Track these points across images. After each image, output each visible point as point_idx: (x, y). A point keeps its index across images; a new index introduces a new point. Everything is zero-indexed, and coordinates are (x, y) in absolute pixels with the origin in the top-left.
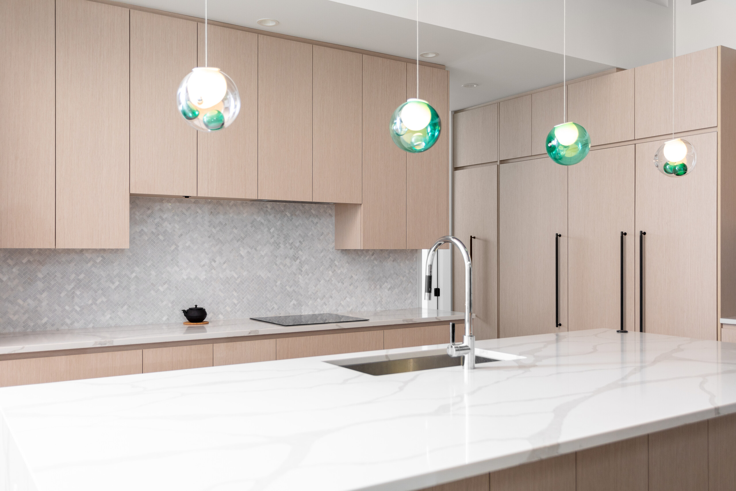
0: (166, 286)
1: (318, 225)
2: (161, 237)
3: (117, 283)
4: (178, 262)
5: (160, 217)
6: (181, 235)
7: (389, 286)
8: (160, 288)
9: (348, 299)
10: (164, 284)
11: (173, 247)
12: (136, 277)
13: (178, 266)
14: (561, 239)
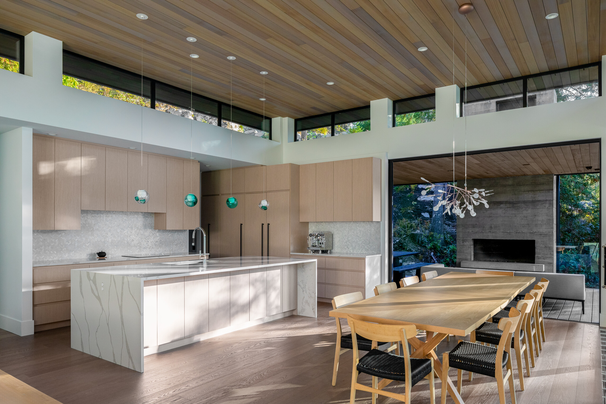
0: (89, 244)
1: (148, 220)
2: (87, 225)
3: (70, 243)
4: (94, 235)
5: (87, 217)
6: (95, 224)
7: (176, 244)
8: (87, 245)
9: (159, 249)
10: (88, 243)
11: (92, 229)
12: (77, 240)
13: (93, 236)
14: (242, 225)
